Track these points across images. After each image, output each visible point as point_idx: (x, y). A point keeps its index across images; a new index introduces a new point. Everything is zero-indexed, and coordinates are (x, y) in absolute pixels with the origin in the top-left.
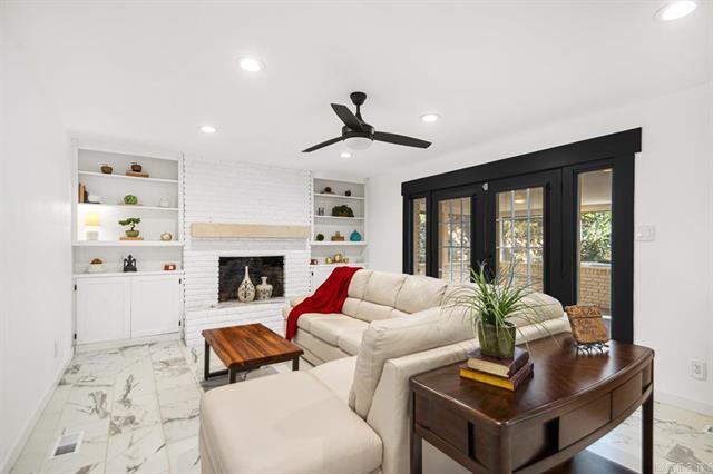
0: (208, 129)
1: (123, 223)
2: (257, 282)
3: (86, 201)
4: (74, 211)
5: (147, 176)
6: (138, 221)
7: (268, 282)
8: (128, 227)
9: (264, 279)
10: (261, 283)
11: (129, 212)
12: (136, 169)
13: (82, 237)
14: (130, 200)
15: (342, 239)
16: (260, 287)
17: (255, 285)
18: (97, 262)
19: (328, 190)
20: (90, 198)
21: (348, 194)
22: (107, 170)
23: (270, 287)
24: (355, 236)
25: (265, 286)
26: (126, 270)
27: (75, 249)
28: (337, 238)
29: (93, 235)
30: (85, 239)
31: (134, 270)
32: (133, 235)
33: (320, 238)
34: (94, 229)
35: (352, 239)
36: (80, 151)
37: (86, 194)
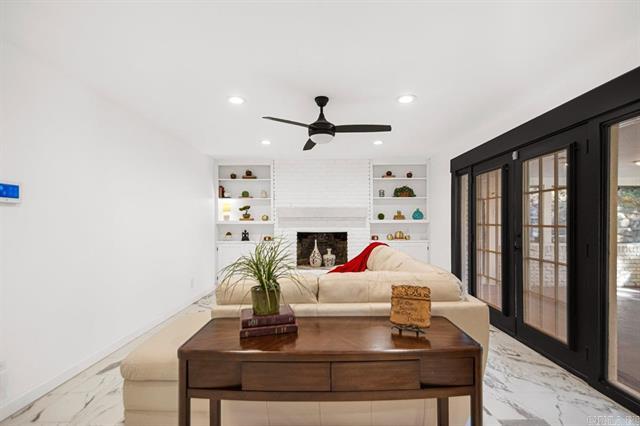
0: (266, 142)
1: (241, 210)
2: (323, 253)
3: (223, 197)
4: (216, 203)
5: (255, 178)
6: (249, 207)
7: (332, 253)
8: (244, 212)
9: (329, 250)
10: (326, 253)
11: (244, 202)
12: (249, 174)
13: (221, 219)
14: (245, 195)
15: (403, 218)
16: (325, 257)
17: (322, 255)
18: (229, 234)
19: (389, 174)
20: (226, 195)
21: (410, 175)
22: (233, 176)
23: (334, 257)
24: (418, 215)
25: (330, 256)
26: (243, 240)
27: (218, 225)
28: (399, 216)
29: (227, 217)
30: (222, 219)
31: (248, 239)
32: (247, 217)
33: (381, 217)
34: (226, 214)
35: (414, 218)
36: (220, 167)
37: (223, 192)
